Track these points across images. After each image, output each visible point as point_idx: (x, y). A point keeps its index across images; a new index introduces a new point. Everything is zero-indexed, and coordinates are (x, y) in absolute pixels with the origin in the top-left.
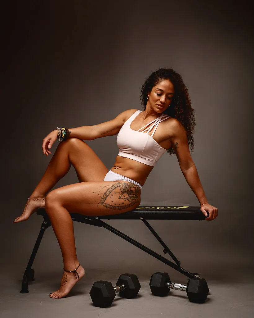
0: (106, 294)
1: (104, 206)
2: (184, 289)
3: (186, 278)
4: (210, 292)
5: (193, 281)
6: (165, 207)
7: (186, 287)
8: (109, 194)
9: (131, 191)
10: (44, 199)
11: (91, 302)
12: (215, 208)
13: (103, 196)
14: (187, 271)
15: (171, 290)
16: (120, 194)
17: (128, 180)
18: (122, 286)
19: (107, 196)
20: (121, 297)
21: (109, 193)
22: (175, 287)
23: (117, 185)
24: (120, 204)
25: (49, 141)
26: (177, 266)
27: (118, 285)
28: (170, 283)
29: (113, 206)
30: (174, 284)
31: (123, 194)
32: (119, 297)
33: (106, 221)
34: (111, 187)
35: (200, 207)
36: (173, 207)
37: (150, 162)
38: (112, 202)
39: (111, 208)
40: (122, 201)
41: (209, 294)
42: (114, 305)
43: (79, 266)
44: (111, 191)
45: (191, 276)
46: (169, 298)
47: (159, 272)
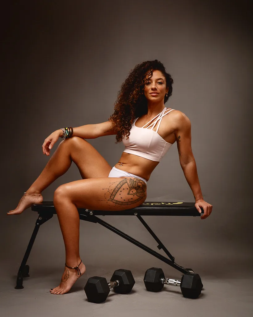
0: (100, 290)
1: (113, 202)
2: (178, 284)
3: (180, 274)
4: (204, 287)
5: (187, 276)
6: (159, 203)
7: (180, 282)
8: (118, 191)
9: (139, 186)
10: (39, 196)
11: (86, 297)
12: (209, 205)
13: (113, 193)
14: (181, 267)
15: (165, 285)
16: (128, 190)
17: (133, 176)
18: (116, 281)
19: (116, 192)
20: (115, 292)
21: (118, 189)
22: (169, 282)
23: (125, 181)
24: (129, 200)
25: (50, 141)
26: (171, 261)
27: (112, 280)
28: (165, 279)
29: (122, 202)
30: (168, 279)
31: (131, 189)
32: (114, 293)
33: (100, 217)
34: (119, 183)
35: (195, 203)
36: (167, 203)
37: (157, 158)
38: (121, 198)
39: (121, 204)
40: (131, 196)
41: (203, 290)
42: (109, 301)
43: (81, 262)
44: (120, 188)
45: (185, 272)
46: (163, 293)
47: (153, 268)
